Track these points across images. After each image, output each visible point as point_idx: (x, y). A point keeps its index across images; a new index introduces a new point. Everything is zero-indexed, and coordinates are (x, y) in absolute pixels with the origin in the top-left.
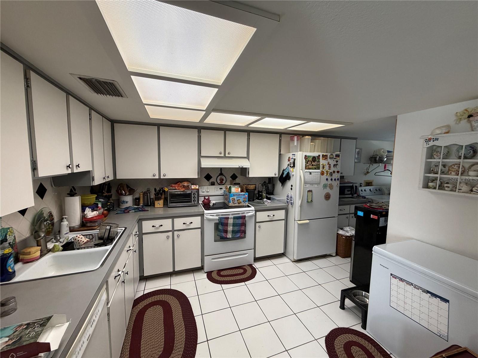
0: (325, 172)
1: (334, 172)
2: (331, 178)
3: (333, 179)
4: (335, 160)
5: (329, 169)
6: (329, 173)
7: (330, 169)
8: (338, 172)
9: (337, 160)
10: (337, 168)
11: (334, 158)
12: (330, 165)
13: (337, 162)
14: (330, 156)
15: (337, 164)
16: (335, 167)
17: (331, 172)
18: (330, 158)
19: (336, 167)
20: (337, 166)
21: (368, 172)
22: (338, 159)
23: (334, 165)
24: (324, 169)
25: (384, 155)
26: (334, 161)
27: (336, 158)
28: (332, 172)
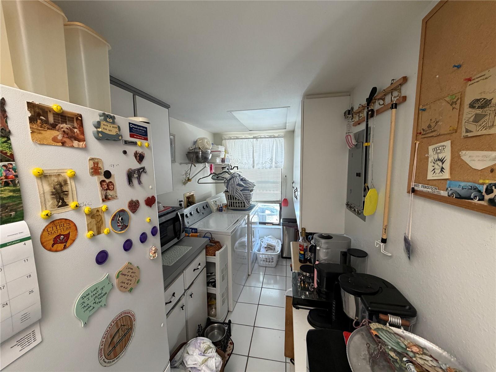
0: (81, 222)
1: (134, 206)
2: (121, 241)
3: (136, 239)
4: (131, 150)
5: (106, 199)
6: (108, 220)
7: (115, 197)
8: (150, 202)
9: (140, 151)
10: (143, 187)
11: (126, 142)
12: (108, 174)
13: (140, 157)
14: (98, 125)
15: (144, 168)
16: (135, 182)
17: (122, 212)
18: (103, 138)
19: (140, 182)
20: (144, 177)
21: (189, 180)
22: (141, 146)
23: (130, 176)
24: (72, 204)
25: (209, 149)
26: (125, 152)
27: (135, 144)
28: (127, 209)
